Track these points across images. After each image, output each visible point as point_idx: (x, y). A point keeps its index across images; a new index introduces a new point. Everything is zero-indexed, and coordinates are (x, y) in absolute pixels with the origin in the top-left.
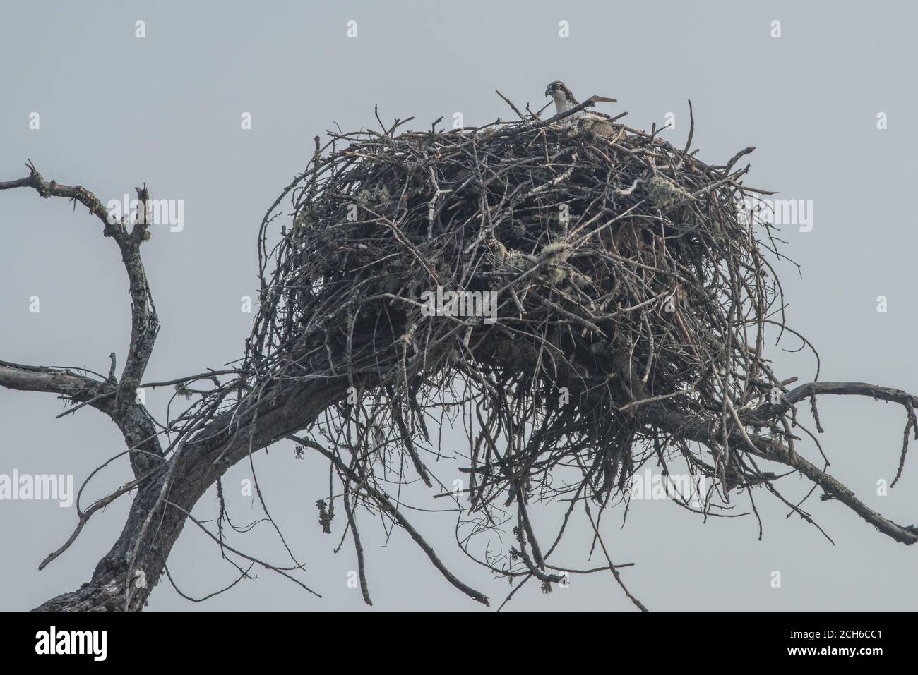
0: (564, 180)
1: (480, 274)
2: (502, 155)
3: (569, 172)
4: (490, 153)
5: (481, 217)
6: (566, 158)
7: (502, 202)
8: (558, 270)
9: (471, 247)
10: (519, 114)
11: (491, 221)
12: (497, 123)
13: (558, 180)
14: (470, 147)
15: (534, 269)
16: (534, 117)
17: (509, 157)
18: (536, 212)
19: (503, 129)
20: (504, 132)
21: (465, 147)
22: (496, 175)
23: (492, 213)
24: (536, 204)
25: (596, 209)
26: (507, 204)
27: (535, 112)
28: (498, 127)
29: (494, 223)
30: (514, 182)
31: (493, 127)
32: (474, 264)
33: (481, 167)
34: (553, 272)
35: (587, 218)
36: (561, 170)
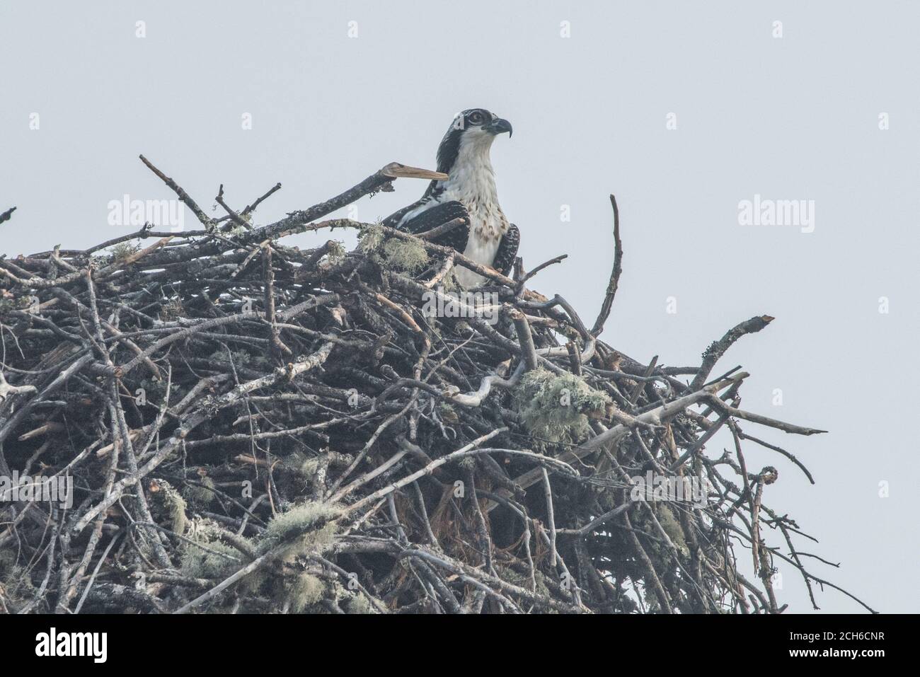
0: (314, 370)
1: (108, 590)
2: (154, 312)
3: (323, 354)
4: (125, 305)
5: (110, 453)
6: (320, 319)
7: (160, 420)
8: (305, 576)
9: (90, 516)
10: (198, 213)
11: (133, 461)
12: (144, 234)
13: (299, 368)
14: (79, 286)
15: (251, 568)
16: (235, 220)
17: (172, 315)
18: (244, 447)
19: (154, 251)
20: (155, 257)
21: (67, 286)
22: (143, 355)
23: (138, 444)
24: (244, 428)
25: (387, 447)
26: (169, 429)
27: (238, 208)
28: (147, 244)
29: (144, 462)
30: (184, 379)
31: (134, 242)
32: (89, 571)
33: (108, 334)
34: (293, 579)
35: (364, 467)
36: (305, 346)
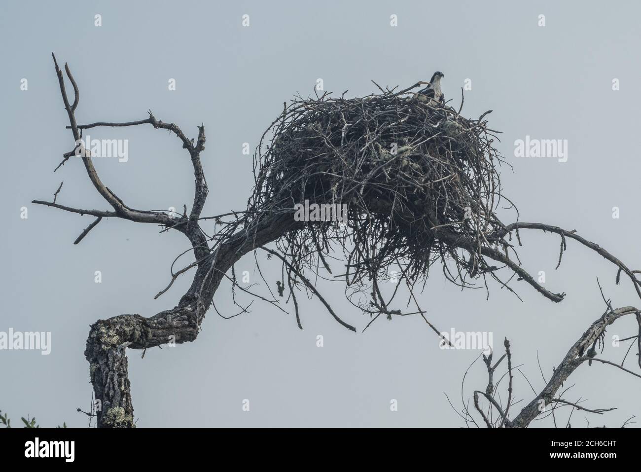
0: (405, 121)
1: (366, 163)
2: (374, 110)
3: (407, 118)
4: (369, 109)
5: (366, 137)
6: (406, 111)
7: (376, 131)
8: (404, 160)
9: (363, 149)
10: (383, 91)
11: (371, 138)
12: (372, 95)
13: (402, 120)
14: (360, 105)
15: (394, 159)
16: (390, 92)
17: (378, 111)
18: (392, 136)
19: (374, 98)
20: (375, 99)
21: (357, 105)
22: (373, 118)
23: (372, 135)
24: (392, 132)
25: (419, 136)
26: (378, 132)
27: (390, 90)
28: (373, 97)
29: (373, 139)
30: (380, 123)
31: (371, 97)
32: (363, 159)
33: (366, 114)
34: (402, 161)
35: (415, 140)
36: (403, 116)
